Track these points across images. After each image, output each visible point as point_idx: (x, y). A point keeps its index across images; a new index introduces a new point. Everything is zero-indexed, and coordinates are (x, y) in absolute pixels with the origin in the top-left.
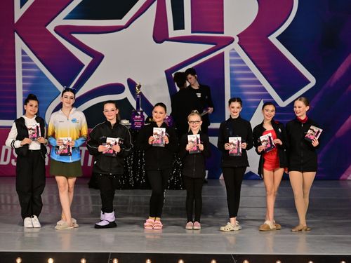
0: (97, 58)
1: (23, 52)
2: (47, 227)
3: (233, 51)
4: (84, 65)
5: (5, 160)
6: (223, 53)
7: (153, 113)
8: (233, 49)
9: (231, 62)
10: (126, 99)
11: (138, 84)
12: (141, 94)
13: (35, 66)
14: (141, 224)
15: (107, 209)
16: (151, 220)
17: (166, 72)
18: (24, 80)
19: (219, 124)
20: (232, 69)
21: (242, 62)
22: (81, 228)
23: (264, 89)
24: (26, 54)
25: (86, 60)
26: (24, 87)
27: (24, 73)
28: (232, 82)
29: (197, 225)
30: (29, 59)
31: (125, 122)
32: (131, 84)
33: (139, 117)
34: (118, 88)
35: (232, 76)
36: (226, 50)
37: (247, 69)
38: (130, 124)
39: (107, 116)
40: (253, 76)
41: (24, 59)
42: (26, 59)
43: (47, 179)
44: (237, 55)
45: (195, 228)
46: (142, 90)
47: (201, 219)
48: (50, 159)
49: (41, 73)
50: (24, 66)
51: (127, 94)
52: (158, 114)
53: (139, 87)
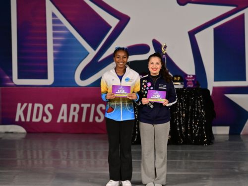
0: (124, 20)
1: (54, 15)
4: (111, 27)
5: (37, 117)
6: (243, 16)
11: (163, 45)
12: (166, 54)
13: (65, 28)
17: (189, 33)
18: (54, 42)
24: (56, 17)
25: (113, 22)
26: (55, 48)
27: (54, 35)
30: (59, 22)
32: (156, 44)
34: (143, 49)
41: (54, 22)
42: (56, 21)
49: (71, 35)
50: (54, 28)
53: (165, 47)
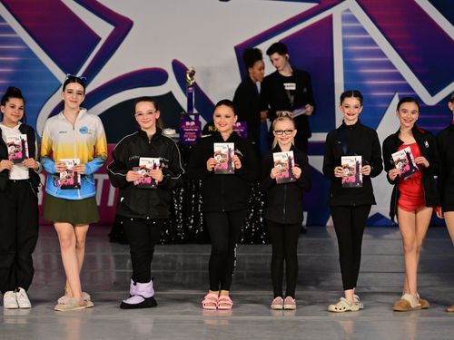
0: (122, 26)
2: (42, 308)
3: (348, 13)
4: (100, 39)
6: (330, 19)
7: (215, 117)
8: (348, 10)
9: (345, 31)
10: (170, 94)
11: (190, 69)
12: (195, 85)
13: (20, 41)
14: (198, 301)
15: (141, 277)
16: (212, 295)
17: (237, 49)
18: (1, 64)
19: (326, 134)
20: (345, 43)
21: (363, 31)
22: (98, 309)
23: (399, 76)
24: (5, 21)
25: (103, 29)
26: (1, 76)
27: (1, 52)
28: (347, 65)
29: (290, 303)
30: (9, 29)
31: (169, 133)
32: (179, 69)
33: (193, 123)
34: (156, 77)
35: (346, 54)
36: (336, 12)
37: (371, 42)
38: (178, 136)
39: (141, 123)
40: (381, 54)
41: (1, 30)
43: (40, 228)
44: (353, 19)
45: (287, 306)
46: (197, 79)
47: (296, 293)
48: (45, 194)
49: (29, 52)
50: (0, 41)
51: (172, 86)
52: (223, 120)
53: (192, 74)
